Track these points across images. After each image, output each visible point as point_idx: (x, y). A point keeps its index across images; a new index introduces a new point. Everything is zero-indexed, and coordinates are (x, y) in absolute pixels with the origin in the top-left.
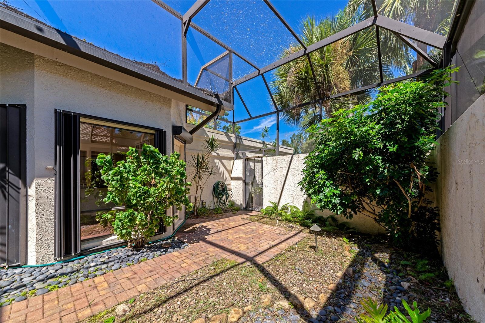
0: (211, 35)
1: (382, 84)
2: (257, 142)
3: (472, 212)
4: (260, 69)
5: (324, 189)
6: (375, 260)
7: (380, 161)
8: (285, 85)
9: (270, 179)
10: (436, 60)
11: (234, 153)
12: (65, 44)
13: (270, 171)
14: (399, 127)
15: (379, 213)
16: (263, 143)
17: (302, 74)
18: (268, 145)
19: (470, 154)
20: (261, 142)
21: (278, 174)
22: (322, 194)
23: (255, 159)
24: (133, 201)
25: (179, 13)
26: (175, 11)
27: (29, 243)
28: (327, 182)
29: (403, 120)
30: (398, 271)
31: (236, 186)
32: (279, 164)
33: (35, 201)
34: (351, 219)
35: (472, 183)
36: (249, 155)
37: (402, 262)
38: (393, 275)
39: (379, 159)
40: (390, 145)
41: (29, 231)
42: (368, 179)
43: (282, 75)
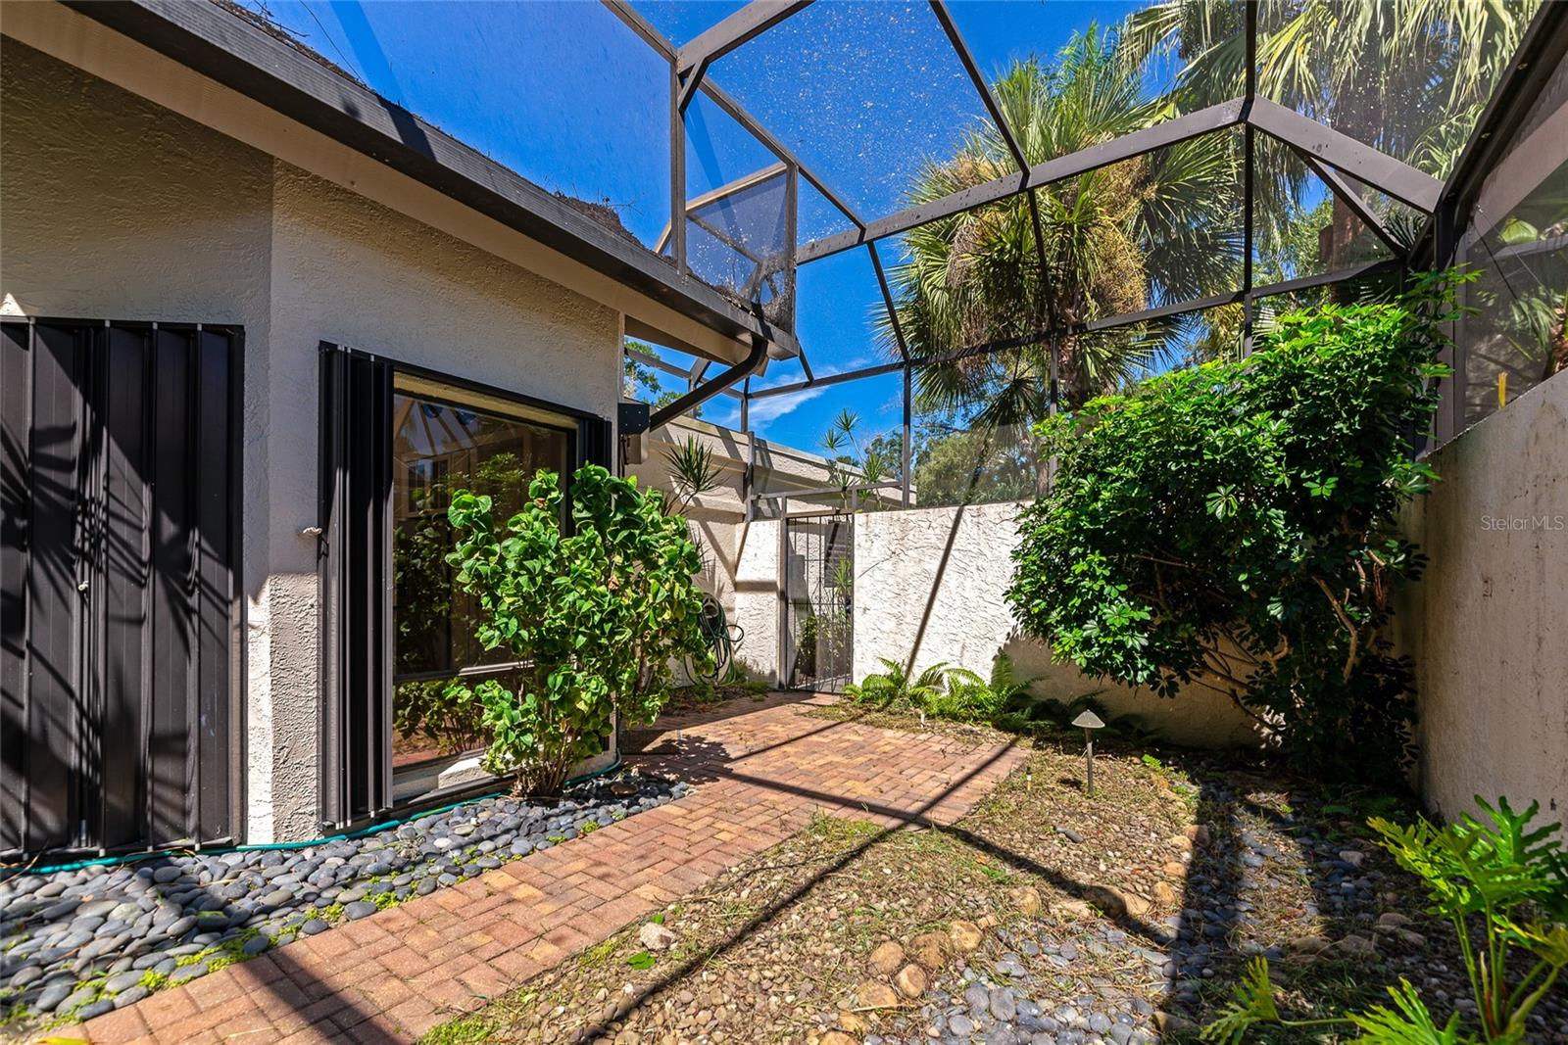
0: (746, 113)
1: (1247, 296)
2: (810, 463)
3: (1540, 644)
4: (866, 225)
5: (1098, 609)
6: (1254, 809)
7: (1280, 524)
8: (939, 278)
9: (879, 586)
10: (1404, 239)
11: (744, 497)
12: (400, 141)
13: (880, 558)
14: (1341, 429)
15: (1248, 677)
16: (830, 467)
17: (1001, 251)
18: (851, 474)
19: (1536, 503)
20: (824, 463)
21: (907, 568)
22: (1091, 624)
23: (811, 520)
24: (576, 637)
25: (667, 41)
26: (657, 34)
27: (252, 776)
28: (1107, 589)
29: (1352, 412)
30: (1323, 831)
31: (755, 612)
32: (910, 537)
33: (269, 640)
34: (1172, 696)
35: (1541, 573)
36: (794, 507)
37: (1325, 809)
38: (1313, 838)
39: (1278, 516)
40: (1312, 480)
41: (250, 737)
42: (1244, 572)
43: (931, 248)
